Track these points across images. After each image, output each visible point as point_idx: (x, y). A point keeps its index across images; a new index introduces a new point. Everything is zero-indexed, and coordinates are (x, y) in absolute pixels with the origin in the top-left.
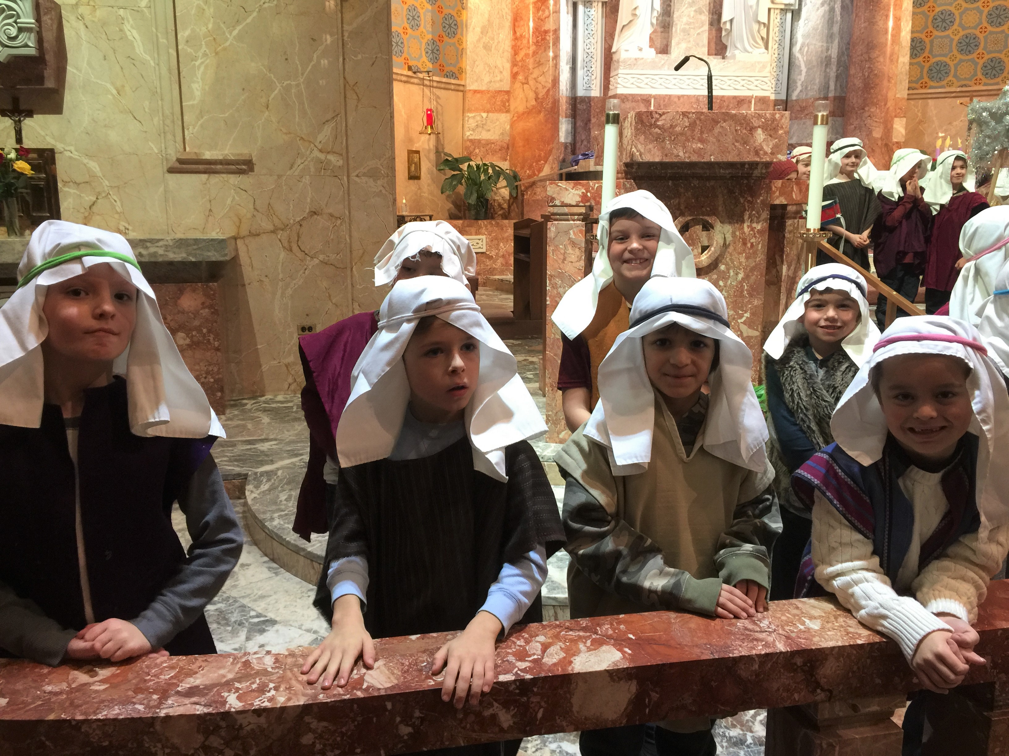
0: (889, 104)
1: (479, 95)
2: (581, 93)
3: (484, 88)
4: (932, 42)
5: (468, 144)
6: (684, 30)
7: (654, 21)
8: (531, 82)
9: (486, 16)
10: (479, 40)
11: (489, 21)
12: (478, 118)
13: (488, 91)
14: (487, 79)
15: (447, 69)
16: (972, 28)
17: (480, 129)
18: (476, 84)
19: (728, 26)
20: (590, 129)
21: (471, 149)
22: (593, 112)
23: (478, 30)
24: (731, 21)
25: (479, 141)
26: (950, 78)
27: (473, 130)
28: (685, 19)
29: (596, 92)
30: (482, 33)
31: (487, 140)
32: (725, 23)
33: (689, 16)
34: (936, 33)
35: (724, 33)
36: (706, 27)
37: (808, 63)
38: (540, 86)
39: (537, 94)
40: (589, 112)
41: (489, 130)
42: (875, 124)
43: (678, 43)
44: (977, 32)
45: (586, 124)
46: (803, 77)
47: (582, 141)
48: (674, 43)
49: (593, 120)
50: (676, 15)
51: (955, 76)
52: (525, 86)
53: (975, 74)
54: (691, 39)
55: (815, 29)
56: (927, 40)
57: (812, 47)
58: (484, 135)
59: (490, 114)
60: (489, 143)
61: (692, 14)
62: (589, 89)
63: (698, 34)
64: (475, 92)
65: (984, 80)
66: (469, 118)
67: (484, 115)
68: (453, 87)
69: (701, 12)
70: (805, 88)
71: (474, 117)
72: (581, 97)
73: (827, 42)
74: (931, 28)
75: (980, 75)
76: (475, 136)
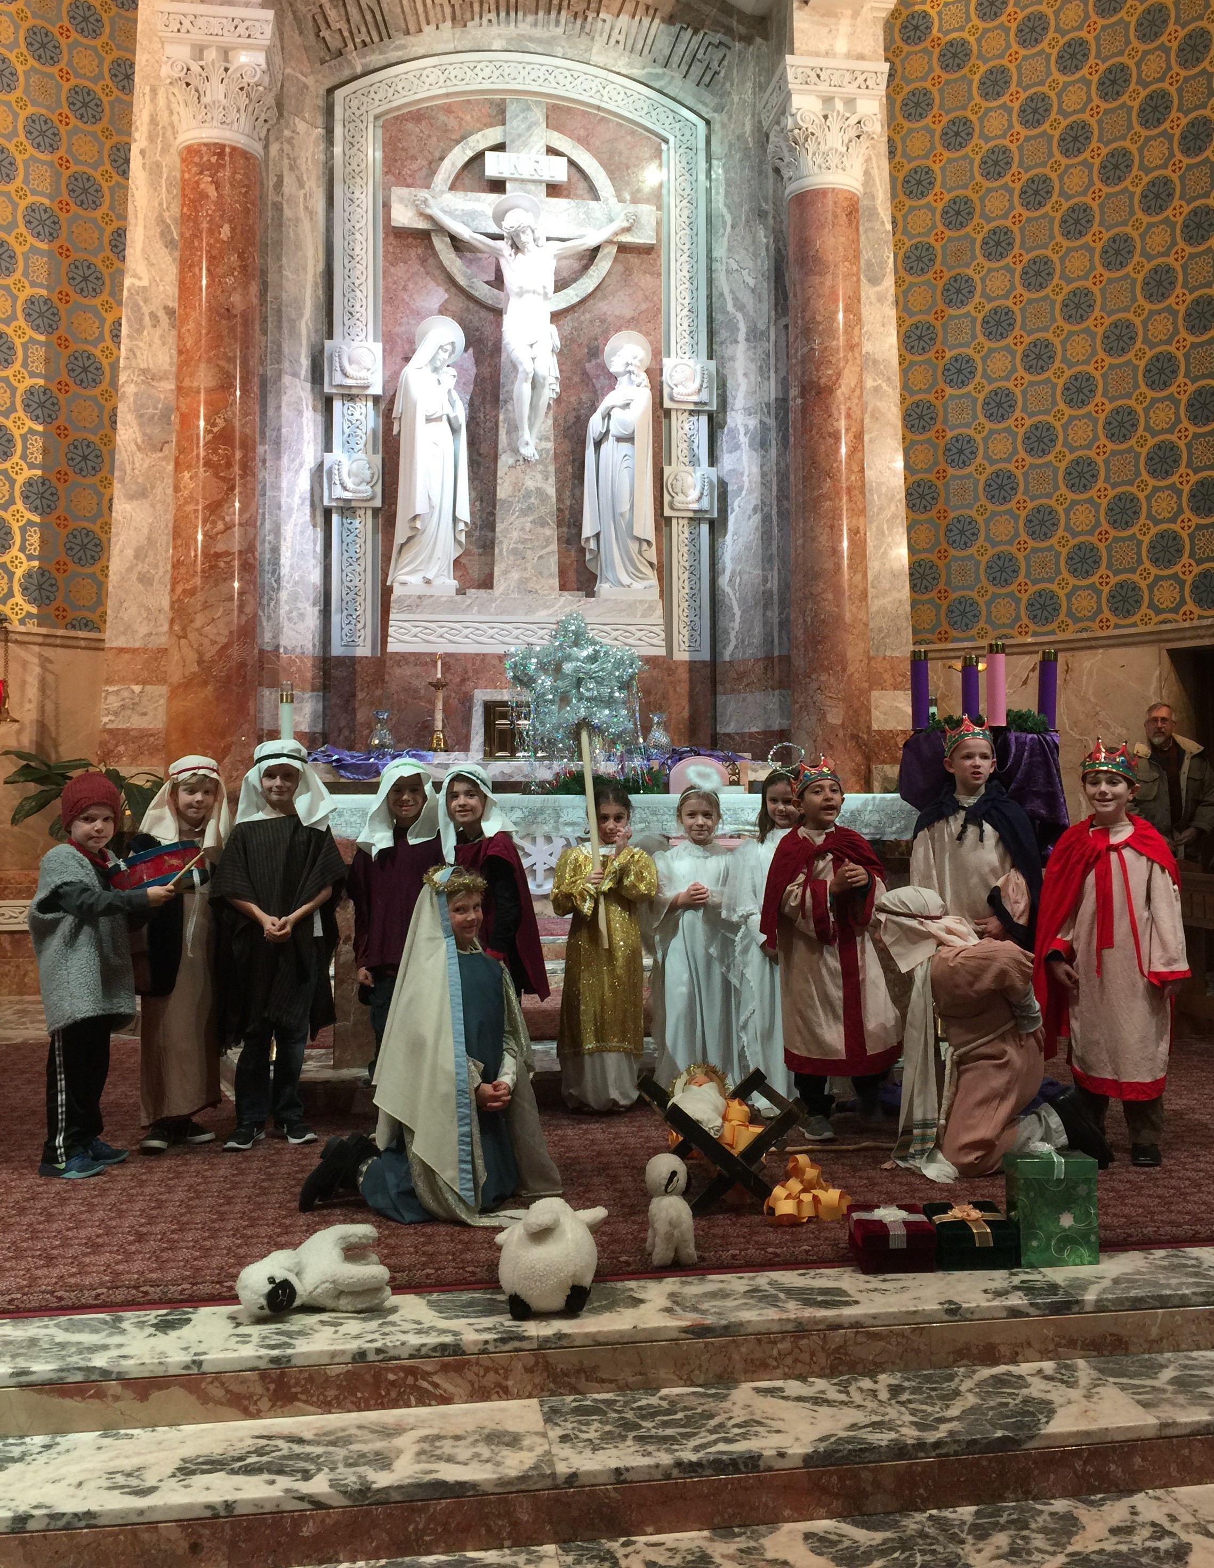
0: (851, 669)
1: (127, 656)
2: (337, 650)
3: (137, 645)
4: (948, 567)
5: (106, 736)
6: (514, 552)
7: (463, 538)
8: (192, 636)
9: (146, 531)
10: (130, 569)
11: (149, 539)
12: (125, 694)
13: (145, 650)
14: (143, 630)
15: (71, 615)
16: (1005, 543)
17: (129, 712)
18: (123, 638)
19: (592, 545)
20: (354, 710)
21: (110, 746)
22: (359, 681)
23: (130, 553)
24: (597, 536)
25: (126, 732)
26: (981, 624)
27: (116, 714)
28: (515, 535)
29: (363, 650)
30: (136, 557)
31: (141, 730)
32: (588, 539)
33: (522, 529)
34: (953, 552)
35: (588, 557)
36: (554, 547)
37: (742, 601)
38: (206, 642)
39: (201, 654)
40: (353, 681)
41: (145, 714)
42: (829, 702)
43: (506, 572)
44: (1013, 550)
45: (348, 701)
46: (736, 625)
47: (340, 730)
48: (497, 571)
49: (360, 695)
50: (499, 527)
51: (989, 621)
52: (183, 641)
53: (1018, 618)
54: (529, 566)
55: (748, 548)
56: (941, 564)
57: (746, 577)
58: (136, 722)
59: (148, 687)
60: (144, 734)
61: (528, 526)
62: (352, 644)
63: (540, 557)
64: (121, 650)
65: (1032, 627)
66: (108, 693)
67: (137, 688)
68: (83, 643)
69: (542, 523)
70: (741, 642)
71: (117, 692)
72: (337, 658)
73: (764, 569)
74: (944, 546)
75: (1025, 620)
76: (119, 724)
